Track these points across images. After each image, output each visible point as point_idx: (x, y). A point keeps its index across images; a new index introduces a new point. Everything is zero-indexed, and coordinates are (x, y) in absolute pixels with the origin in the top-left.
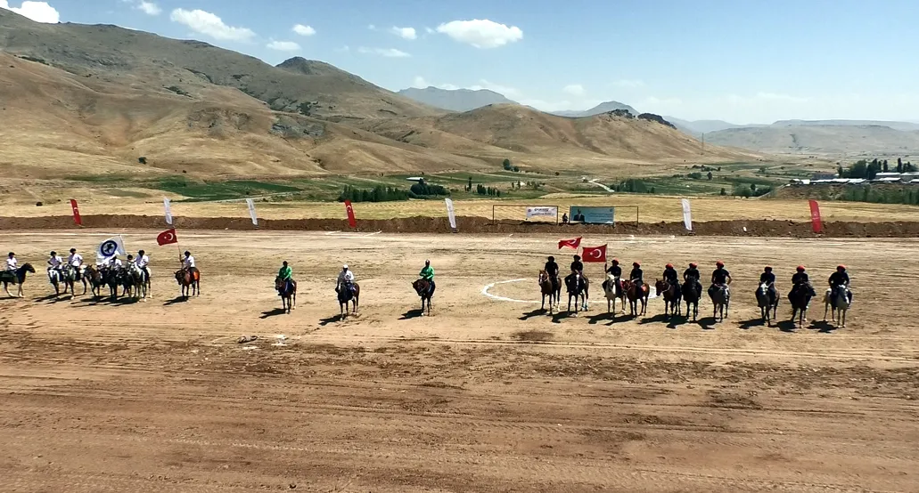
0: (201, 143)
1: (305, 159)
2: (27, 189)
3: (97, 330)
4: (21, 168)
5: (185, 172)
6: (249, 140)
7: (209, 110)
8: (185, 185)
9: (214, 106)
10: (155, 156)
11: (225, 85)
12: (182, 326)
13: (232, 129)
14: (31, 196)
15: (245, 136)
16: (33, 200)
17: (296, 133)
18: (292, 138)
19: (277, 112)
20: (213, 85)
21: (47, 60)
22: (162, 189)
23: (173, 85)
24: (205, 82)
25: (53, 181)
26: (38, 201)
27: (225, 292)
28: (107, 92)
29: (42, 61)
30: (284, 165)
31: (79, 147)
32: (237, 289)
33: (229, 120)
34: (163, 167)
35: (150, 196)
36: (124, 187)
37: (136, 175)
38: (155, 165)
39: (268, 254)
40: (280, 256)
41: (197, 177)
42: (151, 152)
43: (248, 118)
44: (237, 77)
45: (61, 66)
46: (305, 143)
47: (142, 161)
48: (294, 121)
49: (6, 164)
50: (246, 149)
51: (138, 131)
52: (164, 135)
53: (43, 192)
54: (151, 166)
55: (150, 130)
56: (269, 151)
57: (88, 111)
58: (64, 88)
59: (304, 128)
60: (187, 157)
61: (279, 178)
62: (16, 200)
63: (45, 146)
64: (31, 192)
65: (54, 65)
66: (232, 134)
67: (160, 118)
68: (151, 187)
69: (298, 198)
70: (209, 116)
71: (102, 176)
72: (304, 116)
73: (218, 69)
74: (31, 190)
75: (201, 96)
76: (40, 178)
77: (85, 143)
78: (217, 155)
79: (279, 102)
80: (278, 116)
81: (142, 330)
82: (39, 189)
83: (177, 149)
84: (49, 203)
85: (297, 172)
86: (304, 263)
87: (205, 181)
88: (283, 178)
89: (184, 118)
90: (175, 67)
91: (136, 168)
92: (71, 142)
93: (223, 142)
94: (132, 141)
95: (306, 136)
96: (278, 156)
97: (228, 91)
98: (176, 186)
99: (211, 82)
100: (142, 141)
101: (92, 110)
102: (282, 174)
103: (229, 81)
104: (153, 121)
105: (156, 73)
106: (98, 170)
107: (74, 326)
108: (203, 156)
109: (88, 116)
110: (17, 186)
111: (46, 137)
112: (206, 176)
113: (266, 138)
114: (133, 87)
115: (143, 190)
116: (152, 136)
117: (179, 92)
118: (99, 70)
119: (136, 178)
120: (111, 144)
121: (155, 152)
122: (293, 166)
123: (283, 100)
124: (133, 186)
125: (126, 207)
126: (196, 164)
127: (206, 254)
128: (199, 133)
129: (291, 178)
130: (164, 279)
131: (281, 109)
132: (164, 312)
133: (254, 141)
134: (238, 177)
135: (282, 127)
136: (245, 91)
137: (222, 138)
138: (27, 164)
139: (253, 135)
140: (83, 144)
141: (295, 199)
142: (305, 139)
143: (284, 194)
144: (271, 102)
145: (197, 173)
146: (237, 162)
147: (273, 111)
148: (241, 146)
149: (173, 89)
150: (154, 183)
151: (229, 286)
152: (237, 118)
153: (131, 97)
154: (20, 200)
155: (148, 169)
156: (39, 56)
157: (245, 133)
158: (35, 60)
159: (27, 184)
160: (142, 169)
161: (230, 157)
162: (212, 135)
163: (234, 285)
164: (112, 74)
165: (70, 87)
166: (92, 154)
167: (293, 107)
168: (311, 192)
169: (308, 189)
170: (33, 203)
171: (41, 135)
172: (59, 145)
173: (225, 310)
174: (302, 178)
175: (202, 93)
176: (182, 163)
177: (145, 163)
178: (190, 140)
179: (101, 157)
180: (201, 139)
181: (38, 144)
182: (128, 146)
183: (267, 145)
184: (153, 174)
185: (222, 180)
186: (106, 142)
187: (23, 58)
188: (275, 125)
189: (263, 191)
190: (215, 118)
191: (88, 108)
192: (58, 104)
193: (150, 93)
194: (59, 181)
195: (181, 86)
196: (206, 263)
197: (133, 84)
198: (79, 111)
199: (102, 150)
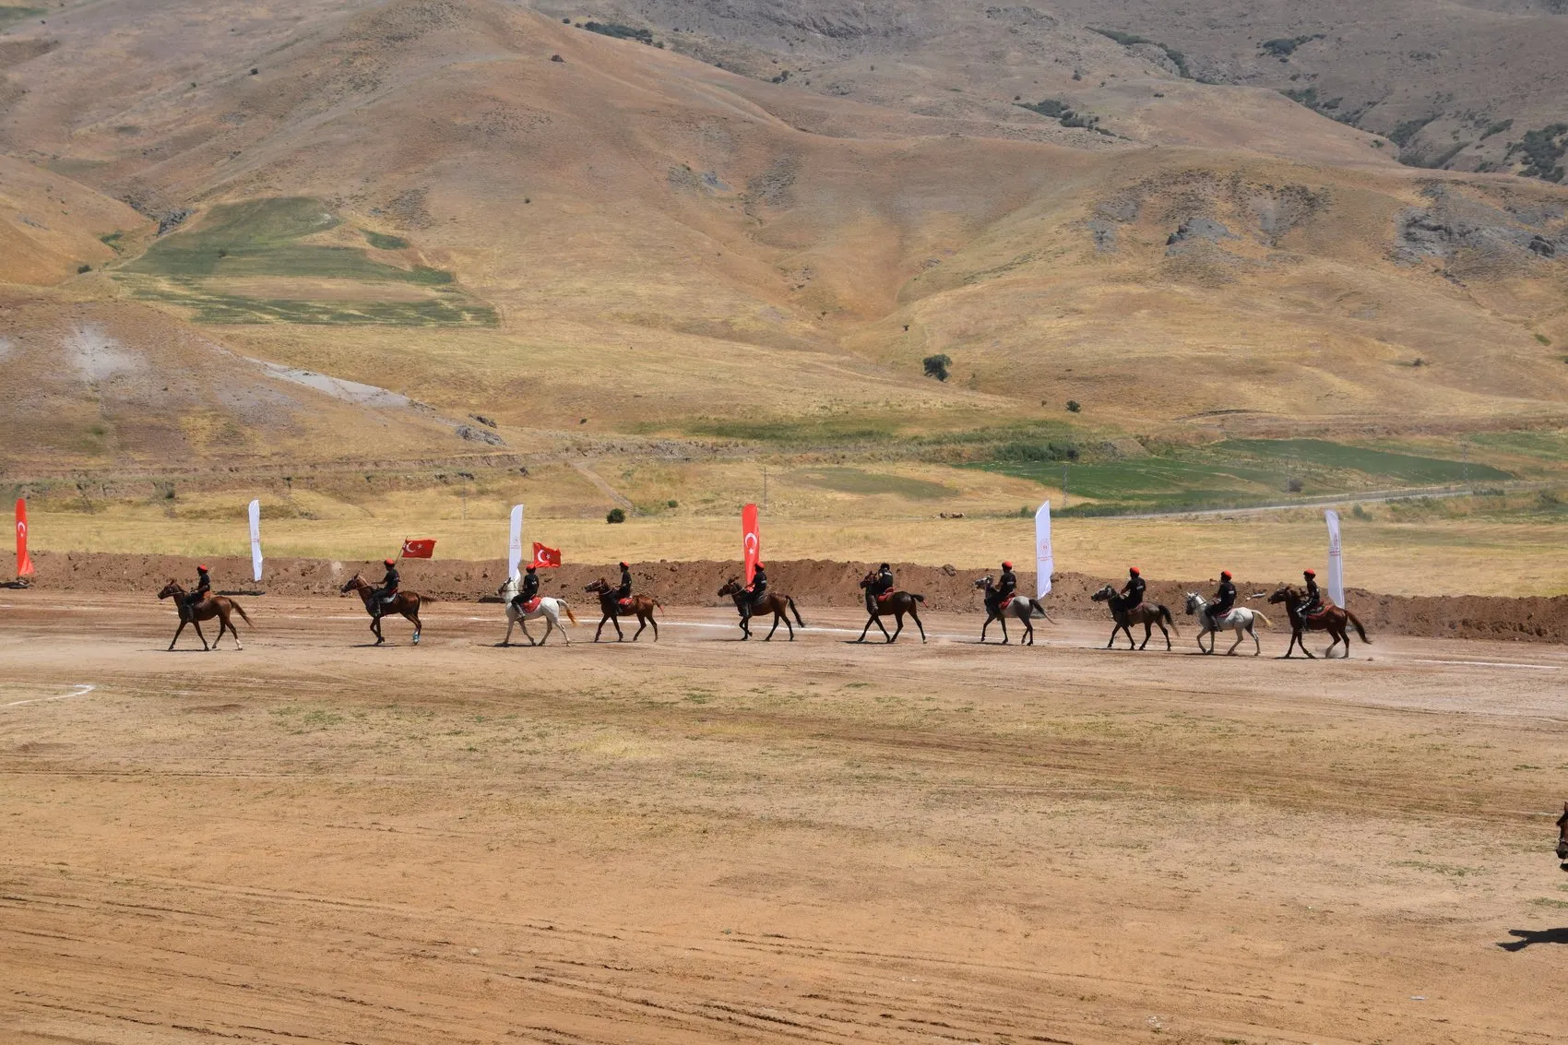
0: (1137, 303)
1: (1527, 352)
2: (581, 464)
3: (808, 972)
4: (567, 396)
5: (1073, 407)
6: (1307, 284)
7: (1171, 178)
8: (1072, 455)
9: (1186, 163)
10: (978, 350)
11: (1235, 80)
12: (1087, 986)
13: (1249, 246)
14: (591, 490)
15: (1295, 272)
16: (599, 502)
17: (1494, 253)
18: (1479, 271)
19: (1427, 173)
20: (1191, 86)
21: (658, 31)
22: (996, 469)
23: (1052, 94)
24: (1156, 77)
25: (657, 438)
26: (613, 505)
27: (1234, 868)
28: (832, 133)
29: (644, 36)
30: (1440, 379)
31: (741, 322)
32: (1279, 860)
33: (1242, 214)
34: (1006, 391)
35: (954, 493)
36: (873, 459)
37: (912, 419)
38: (975, 383)
39: (1395, 729)
40: (1438, 741)
41: (1116, 428)
42: (963, 337)
43: (1311, 201)
44: (1280, 49)
45: (697, 50)
46: (1531, 289)
47: (936, 367)
48: (1495, 205)
49: (522, 383)
50: (1300, 319)
51: (929, 264)
52: (1007, 277)
53: (628, 474)
54: (962, 385)
55: (966, 261)
56: (1385, 324)
57: (775, 200)
58: (703, 125)
59: (1535, 230)
60: (1086, 353)
61: (1418, 429)
62: (545, 501)
63: (640, 321)
64: (592, 476)
65: (678, 47)
66: (1249, 266)
67: (998, 218)
68: (958, 461)
69: (1498, 508)
70: (1168, 204)
71: (808, 422)
72: (1535, 183)
73: (1212, 24)
74: (590, 467)
75: (1144, 131)
76: (622, 429)
77: (757, 308)
78: (1186, 346)
79: (1437, 135)
80: (1428, 187)
81: (954, 987)
82: (615, 465)
83: (1050, 326)
84: (643, 511)
85: (1490, 407)
86: (1538, 778)
87: (1144, 441)
88: (1433, 428)
89: (1081, 212)
90: (1062, 29)
91: (913, 393)
92: (716, 305)
93: (1215, 298)
94: (904, 299)
95: (1538, 262)
96: (1420, 344)
97: (1239, 105)
98: (1042, 457)
99: (1184, 73)
100: (939, 299)
101: (783, 198)
102: (1431, 413)
103: (1248, 65)
104: (978, 228)
105: (997, 56)
106: (794, 404)
107: (741, 951)
108: (1140, 351)
109: (769, 215)
110: (554, 456)
111: (642, 290)
112: (1149, 422)
113: (1377, 276)
114: (918, 110)
115: (932, 473)
116: (970, 278)
117: (1069, 120)
118: (811, 55)
119: (910, 431)
120: (841, 313)
121: (978, 338)
122: (1480, 384)
123: (1454, 125)
124: (899, 457)
125: (877, 530)
126: (1114, 378)
127: (1159, 718)
128: (1127, 266)
129: (1465, 428)
130: (1020, 803)
131: (1440, 163)
132: (1027, 928)
133: (1328, 289)
134: (1262, 425)
135: (1443, 231)
136: (1308, 98)
137: (1212, 280)
138: (583, 381)
139: (1323, 267)
140: (754, 312)
141: (1480, 511)
142: (1535, 276)
143: (1434, 491)
144: (1402, 135)
145: (1114, 412)
146: (1260, 371)
147: (1411, 172)
148: (1278, 309)
149: (1049, 108)
150: (969, 449)
151: (1251, 845)
152: (1269, 205)
153: (908, 143)
154: (558, 502)
155: (950, 399)
156: (636, 20)
157: (1297, 260)
158: (621, 32)
159: (582, 450)
160: (933, 399)
161: (1237, 349)
162: (1175, 272)
163: (1268, 845)
164: (856, 66)
165: (724, 120)
166: (777, 347)
167: (1494, 149)
168: (1546, 483)
169: (1540, 472)
170: (594, 512)
171: (627, 286)
172: (680, 316)
173: (1238, 941)
174: (1515, 431)
175: (1148, 117)
176: (1068, 375)
177: (942, 376)
178: (1099, 291)
179: (806, 358)
180: (1135, 289)
181: (618, 315)
182: (894, 316)
183: (1373, 303)
184: (967, 413)
185: (1201, 437)
186: (824, 307)
187: (590, 26)
188: (1414, 222)
189: (1355, 479)
190: (1191, 205)
191: (773, 189)
192: (682, 177)
193: (970, 127)
194: (673, 437)
195: (1081, 98)
196: (1163, 751)
197: (917, 99)
198: (747, 202)
199: (807, 333)
